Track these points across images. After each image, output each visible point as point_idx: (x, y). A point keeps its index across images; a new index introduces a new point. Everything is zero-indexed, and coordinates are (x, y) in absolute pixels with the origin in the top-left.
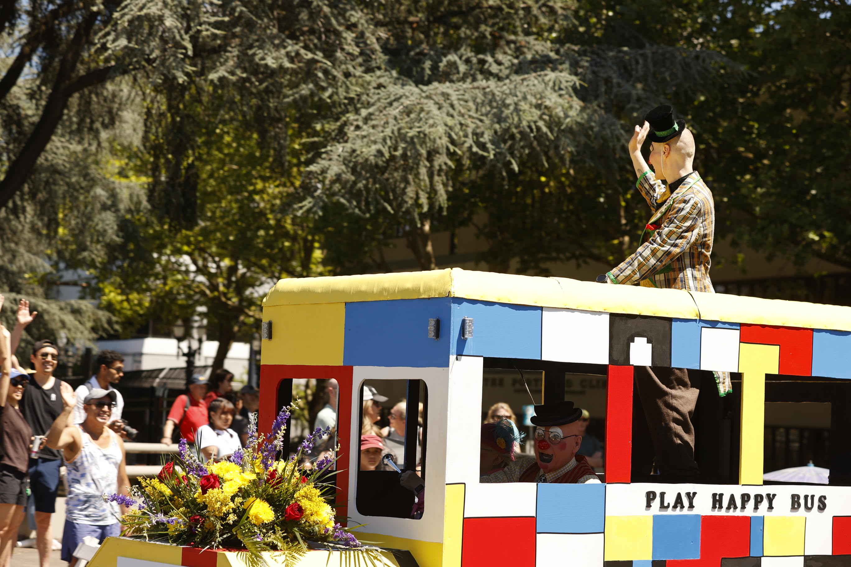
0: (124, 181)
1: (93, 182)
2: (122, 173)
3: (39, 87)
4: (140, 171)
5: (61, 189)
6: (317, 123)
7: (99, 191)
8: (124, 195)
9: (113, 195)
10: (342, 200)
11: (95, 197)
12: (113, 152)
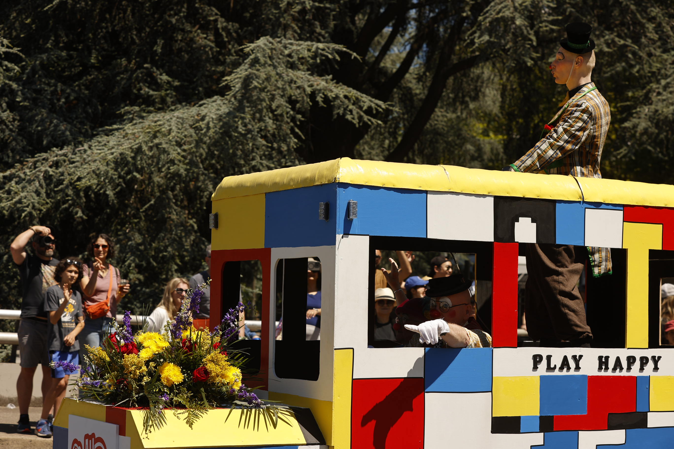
0: (487, 139)
1: (465, 140)
2: (485, 133)
3: (424, 73)
4: (497, 132)
5: (441, 146)
6: (629, 91)
7: (469, 147)
8: (487, 148)
9: (479, 149)
10: (649, 148)
11: (467, 151)
12: (478, 118)
